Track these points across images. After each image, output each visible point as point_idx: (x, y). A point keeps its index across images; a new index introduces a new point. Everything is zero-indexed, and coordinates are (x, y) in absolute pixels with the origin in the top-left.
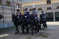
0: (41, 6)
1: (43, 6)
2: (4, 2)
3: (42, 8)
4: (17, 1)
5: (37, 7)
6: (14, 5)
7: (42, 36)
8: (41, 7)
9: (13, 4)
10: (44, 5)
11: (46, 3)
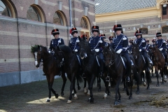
0: (145, 22)
1: (150, 23)
2: (49, 14)
3: (149, 28)
4: (81, 11)
5: (134, 25)
6: (74, 22)
8: (145, 24)
9: (71, 19)
10: (152, 19)
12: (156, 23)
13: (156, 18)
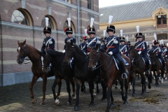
2: (60, 23)
3: (146, 35)
4: (88, 20)
6: (81, 29)
7: (145, 99)
9: (79, 27)
10: (149, 28)
11: (154, 23)
12: (152, 31)
13: (152, 27)
